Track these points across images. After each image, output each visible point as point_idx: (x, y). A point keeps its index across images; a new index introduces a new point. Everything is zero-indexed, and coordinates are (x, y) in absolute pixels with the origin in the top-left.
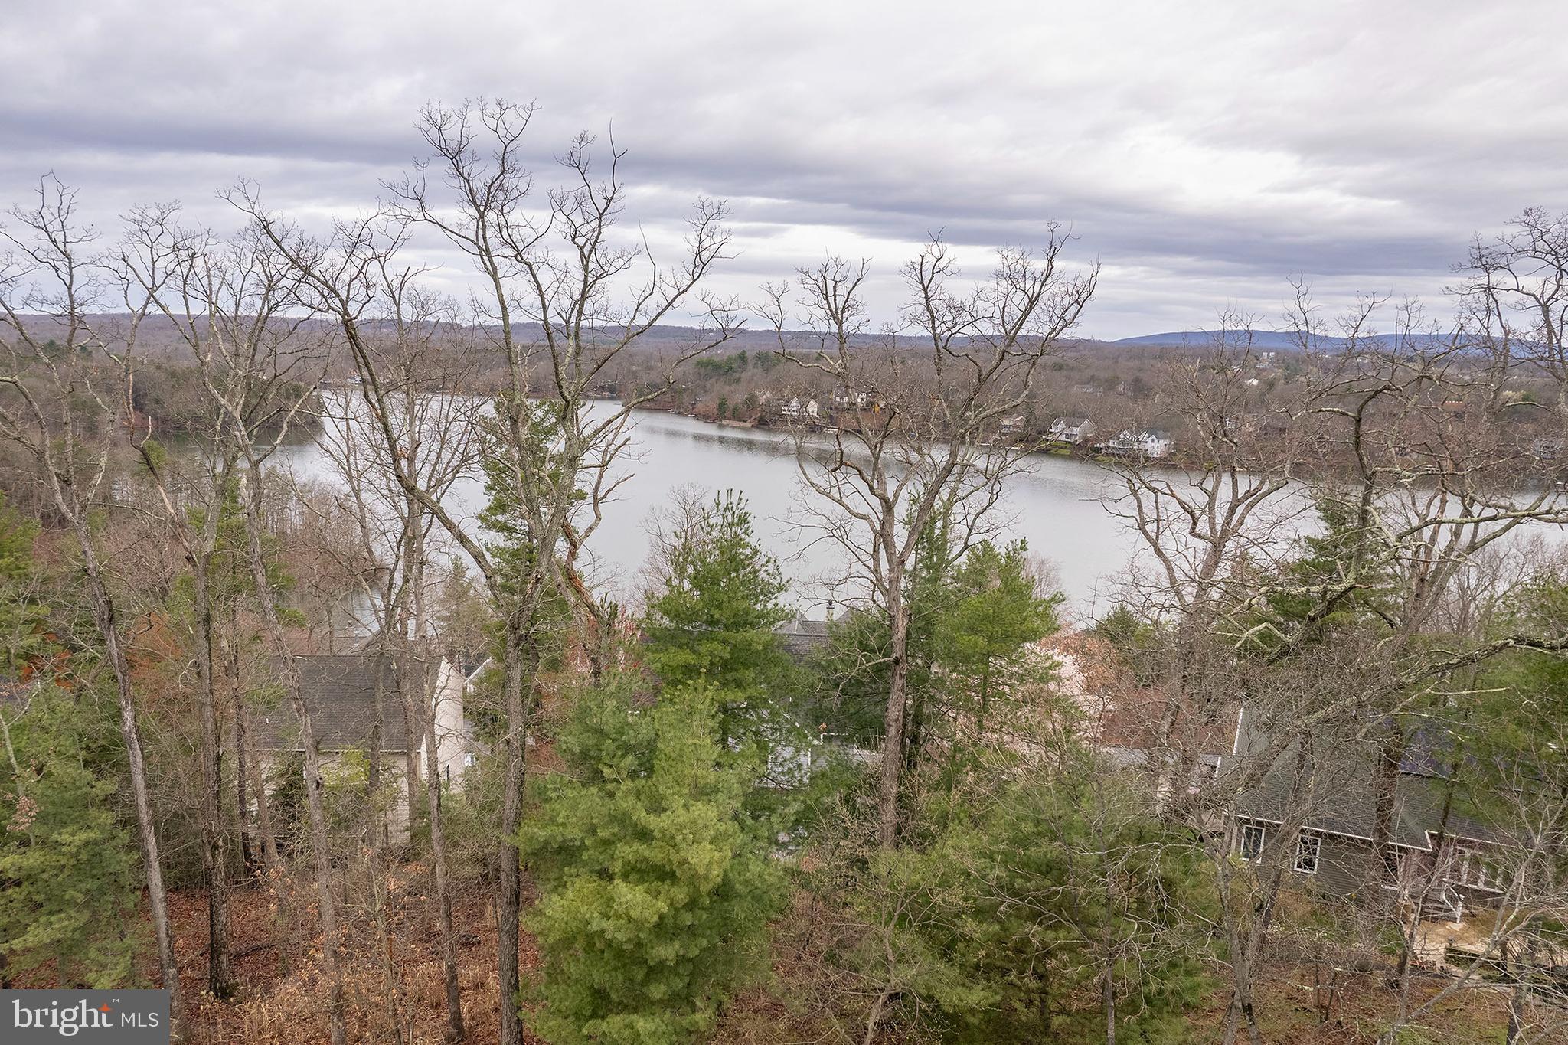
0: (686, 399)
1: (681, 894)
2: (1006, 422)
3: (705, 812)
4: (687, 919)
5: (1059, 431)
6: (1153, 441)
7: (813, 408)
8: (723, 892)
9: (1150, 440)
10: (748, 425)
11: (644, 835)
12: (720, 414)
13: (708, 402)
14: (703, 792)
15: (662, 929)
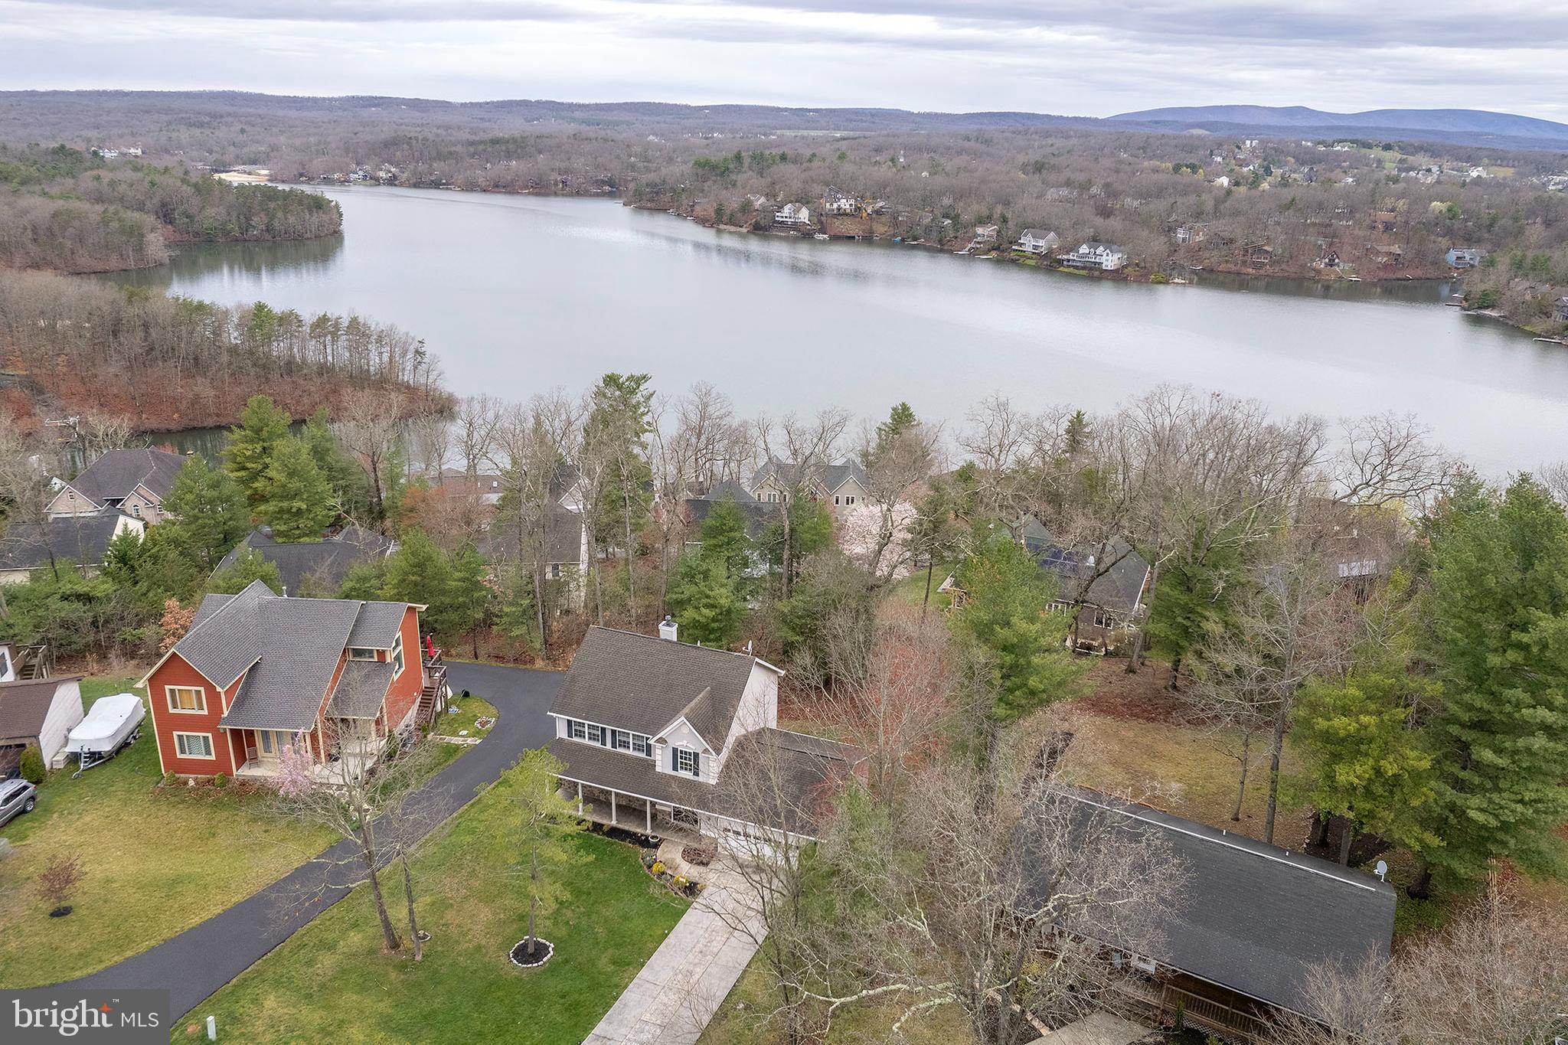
0: (685, 201)
1: (718, 611)
2: (980, 230)
3: (723, 590)
4: (720, 617)
5: (1028, 243)
6: (1107, 255)
7: (804, 215)
8: (729, 612)
9: (1105, 254)
10: (744, 230)
11: (708, 597)
12: (717, 220)
13: (706, 206)
14: (723, 585)
15: (714, 620)
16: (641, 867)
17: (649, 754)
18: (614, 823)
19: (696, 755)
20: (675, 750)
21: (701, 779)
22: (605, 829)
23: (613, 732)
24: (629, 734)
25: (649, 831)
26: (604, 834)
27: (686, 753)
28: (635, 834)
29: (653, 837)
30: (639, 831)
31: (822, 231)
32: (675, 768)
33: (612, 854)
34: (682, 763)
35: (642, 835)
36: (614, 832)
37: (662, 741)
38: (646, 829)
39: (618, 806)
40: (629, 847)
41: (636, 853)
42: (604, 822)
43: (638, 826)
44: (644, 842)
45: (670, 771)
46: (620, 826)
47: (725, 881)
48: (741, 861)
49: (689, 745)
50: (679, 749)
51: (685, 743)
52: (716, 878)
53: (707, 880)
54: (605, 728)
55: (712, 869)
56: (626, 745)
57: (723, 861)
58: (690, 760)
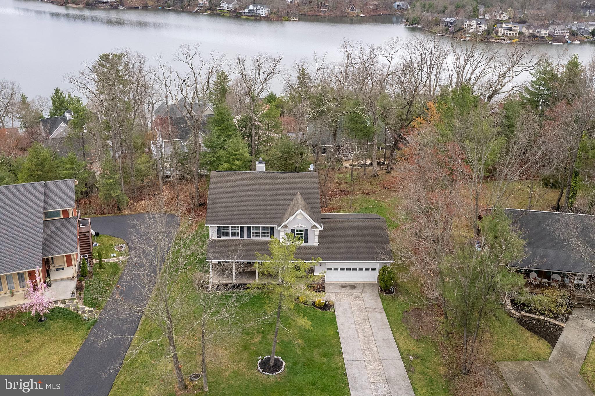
5: (224, 5)
9: (261, 9)
10: (81, 6)
17: (272, 236)
18: (257, 281)
19: (307, 231)
20: (293, 230)
21: (310, 244)
23: (249, 228)
24: (259, 227)
27: (300, 230)
37: (285, 226)
42: (250, 282)
47: (341, 297)
48: (340, 285)
49: (302, 226)
50: (296, 229)
51: (300, 225)
52: (335, 296)
53: (331, 299)
54: (243, 227)
55: (329, 293)
56: (257, 234)
57: (331, 287)
58: (302, 234)
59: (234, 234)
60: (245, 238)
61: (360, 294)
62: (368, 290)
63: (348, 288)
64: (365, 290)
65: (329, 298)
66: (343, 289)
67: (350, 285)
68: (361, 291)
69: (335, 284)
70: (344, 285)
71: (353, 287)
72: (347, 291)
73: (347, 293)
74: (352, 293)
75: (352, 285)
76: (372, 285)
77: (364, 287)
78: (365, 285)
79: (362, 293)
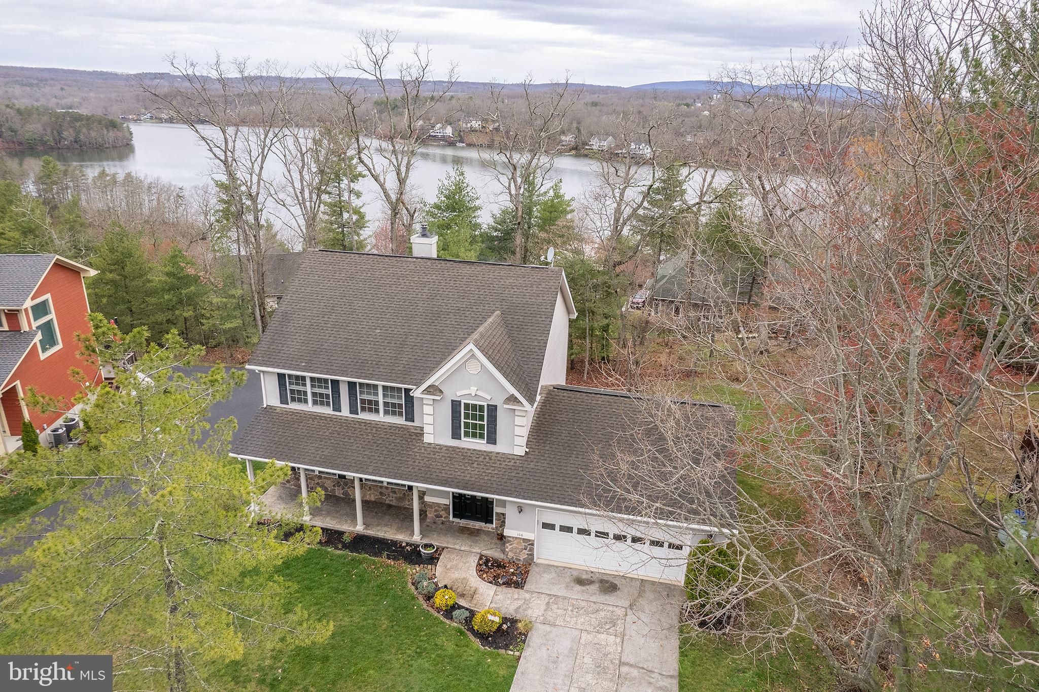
2: (563, 138)
5: (595, 144)
7: (449, 131)
9: (645, 149)
12: (392, 136)
16: (414, 598)
17: (410, 417)
18: (360, 528)
19: (493, 409)
20: (455, 405)
21: (501, 447)
22: (347, 538)
23: (352, 385)
24: (376, 387)
25: (417, 538)
26: (345, 546)
27: (474, 407)
28: (394, 543)
29: (426, 546)
30: (401, 537)
31: (461, 141)
32: (456, 435)
33: (362, 579)
34: (467, 425)
35: (408, 544)
36: (360, 543)
37: (433, 390)
38: (412, 533)
39: (365, 503)
40: (388, 566)
41: (402, 573)
42: (344, 527)
43: (399, 530)
44: (413, 555)
45: (447, 440)
46: (371, 532)
47: (560, 612)
48: (575, 574)
49: (479, 393)
50: (463, 401)
51: (473, 390)
52: (543, 607)
53: (529, 612)
54: (338, 381)
55: (533, 592)
56: (371, 407)
57: (546, 576)
58: (481, 418)
59: (319, 399)
60: (345, 412)
61: (620, 612)
62: (649, 606)
63: (594, 588)
64: (642, 601)
65: (525, 610)
66: (578, 588)
67: (602, 581)
68: (627, 604)
69: (561, 570)
70: (584, 577)
71: (609, 586)
72: (585, 597)
73: (583, 604)
74: (596, 606)
75: (607, 582)
76: (668, 589)
77: (641, 593)
78: (648, 587)
79: (629, 612)
